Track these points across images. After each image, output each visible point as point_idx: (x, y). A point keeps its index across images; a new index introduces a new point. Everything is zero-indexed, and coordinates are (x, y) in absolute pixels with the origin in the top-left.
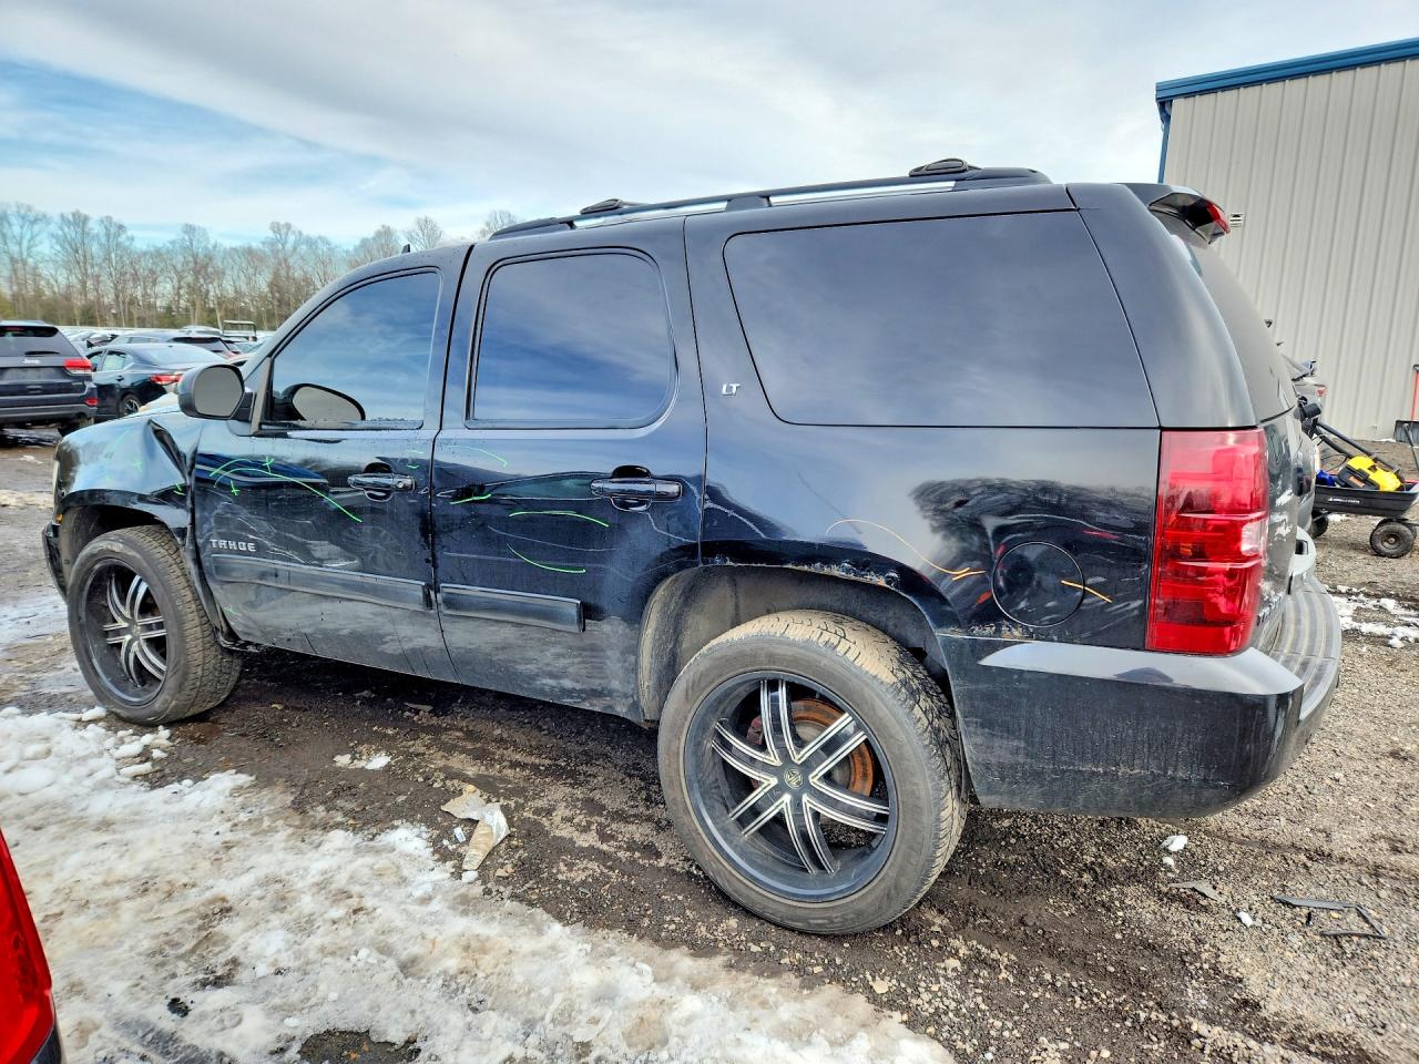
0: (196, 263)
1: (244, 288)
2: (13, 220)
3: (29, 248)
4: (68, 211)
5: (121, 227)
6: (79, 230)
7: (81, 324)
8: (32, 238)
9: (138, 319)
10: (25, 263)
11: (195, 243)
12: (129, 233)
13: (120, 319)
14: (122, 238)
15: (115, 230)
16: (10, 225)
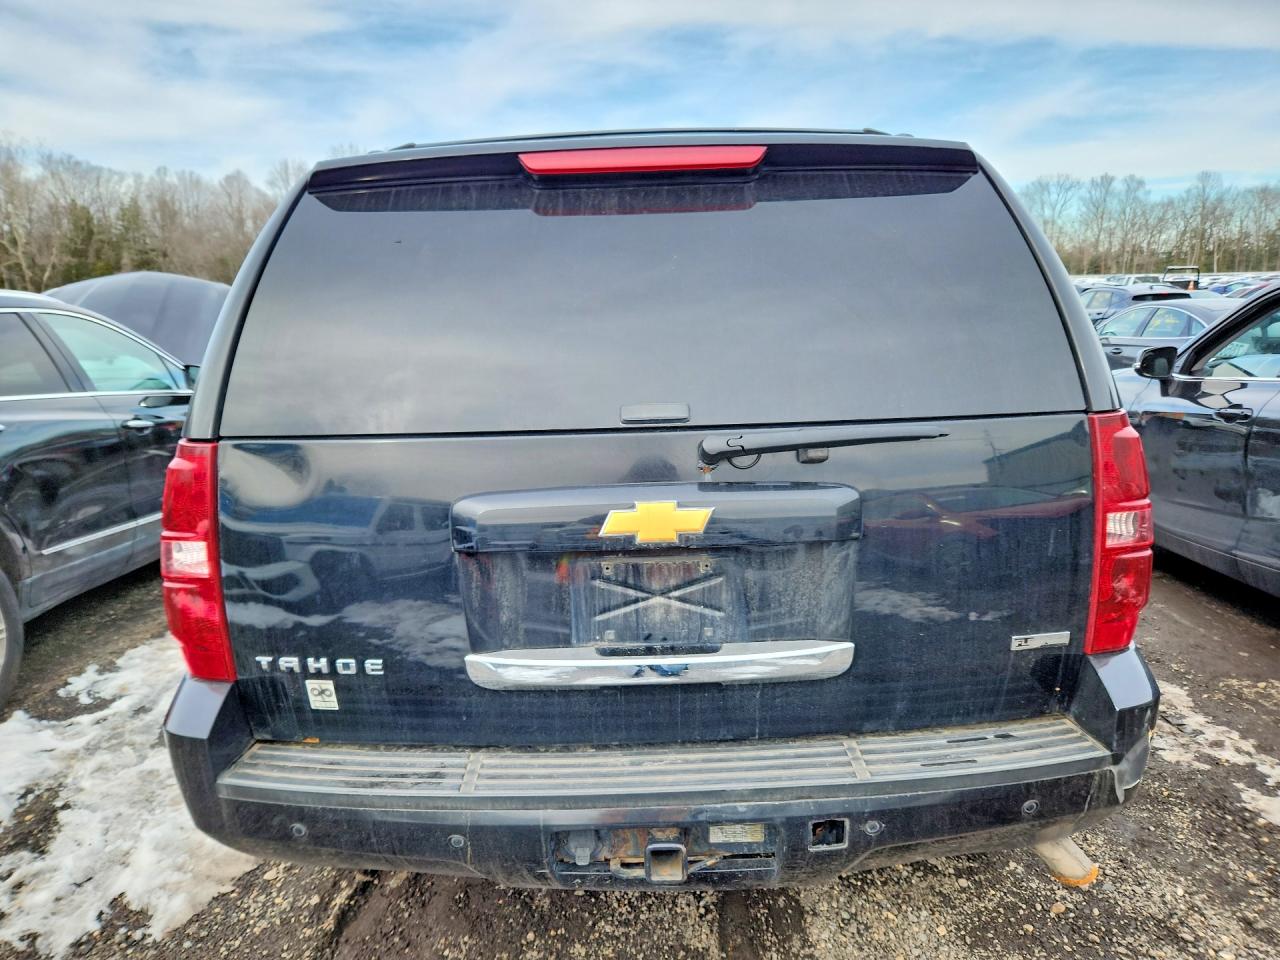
0: (1204, 207)
1: (1252, 228)
2: (1053, 189)
3: (1060, 212)
4: (1097, 175)
5: (1141, 183)
6: (1104, 191)
7: (1088, 273)
8: (1065, 202)
9: (1138, 265)
10: (1053, 223)
11: (1207, 190)
12: (1147, 187)
13: (1121, 267)
14: (1140, 194)
15: (1135, 184)
16: (1049, 193)
